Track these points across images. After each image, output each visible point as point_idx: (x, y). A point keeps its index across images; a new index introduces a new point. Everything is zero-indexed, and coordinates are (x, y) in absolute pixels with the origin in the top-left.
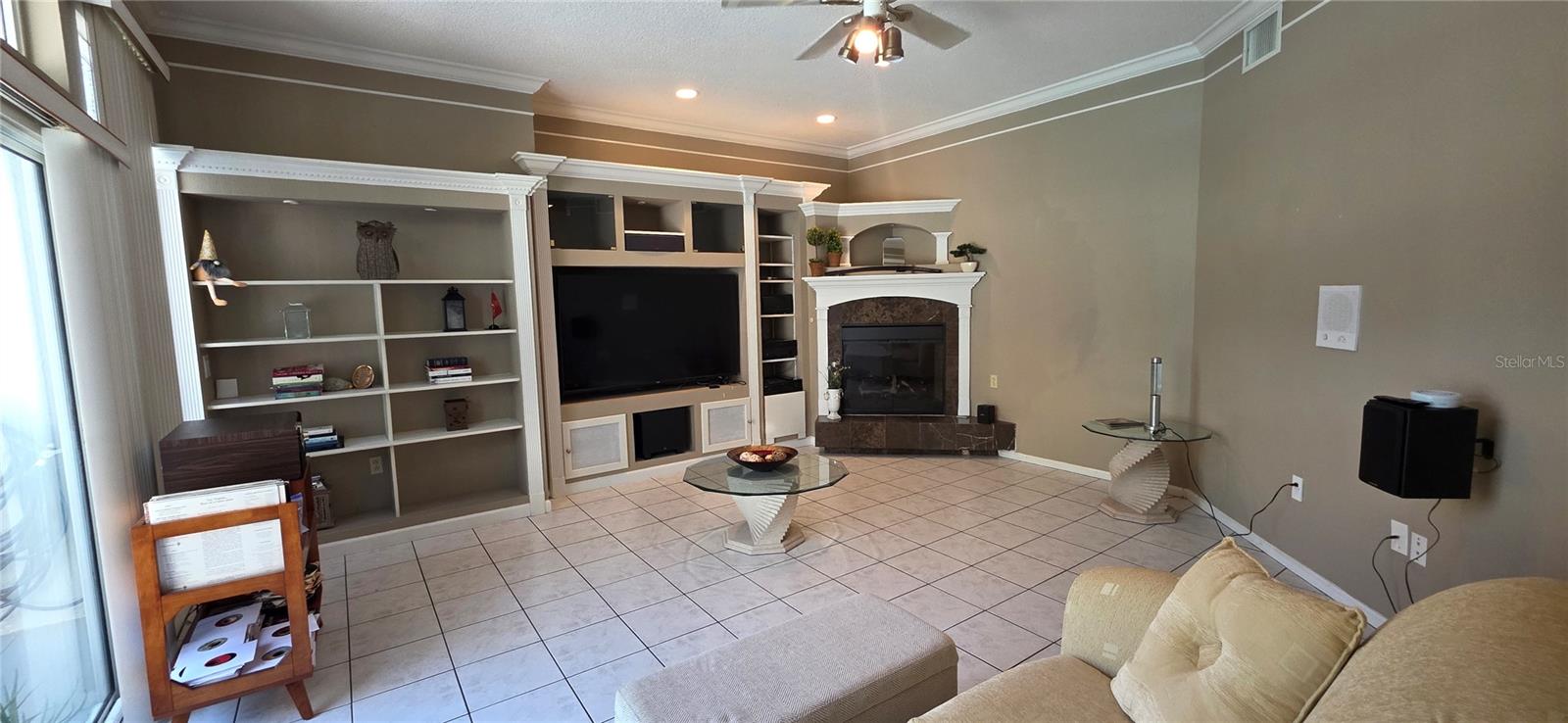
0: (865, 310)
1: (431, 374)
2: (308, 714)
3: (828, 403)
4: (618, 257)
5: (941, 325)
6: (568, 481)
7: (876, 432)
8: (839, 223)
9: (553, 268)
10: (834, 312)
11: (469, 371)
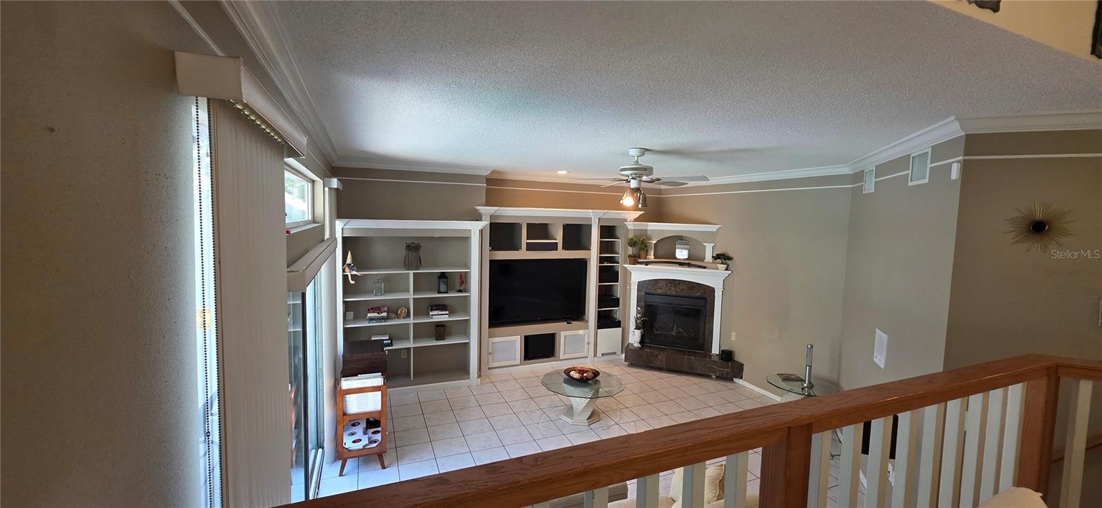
0: (659, 285)
1: (431, 313)
2: (384, 468)
3: (635, 337)
4: (523, 254)
5: (705, 299)
6: (489, 369)
7: (660, 357)
8: (649, 233)
9: (490, 261)
10: (641, 285)
11: (448, 312)
